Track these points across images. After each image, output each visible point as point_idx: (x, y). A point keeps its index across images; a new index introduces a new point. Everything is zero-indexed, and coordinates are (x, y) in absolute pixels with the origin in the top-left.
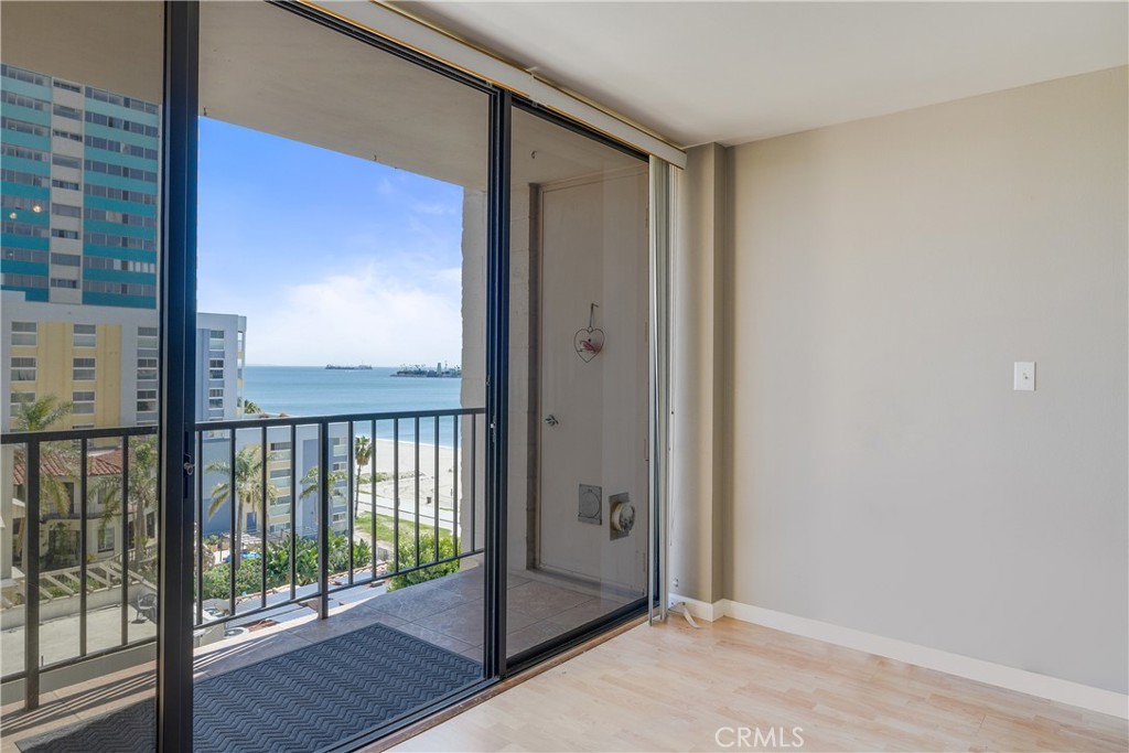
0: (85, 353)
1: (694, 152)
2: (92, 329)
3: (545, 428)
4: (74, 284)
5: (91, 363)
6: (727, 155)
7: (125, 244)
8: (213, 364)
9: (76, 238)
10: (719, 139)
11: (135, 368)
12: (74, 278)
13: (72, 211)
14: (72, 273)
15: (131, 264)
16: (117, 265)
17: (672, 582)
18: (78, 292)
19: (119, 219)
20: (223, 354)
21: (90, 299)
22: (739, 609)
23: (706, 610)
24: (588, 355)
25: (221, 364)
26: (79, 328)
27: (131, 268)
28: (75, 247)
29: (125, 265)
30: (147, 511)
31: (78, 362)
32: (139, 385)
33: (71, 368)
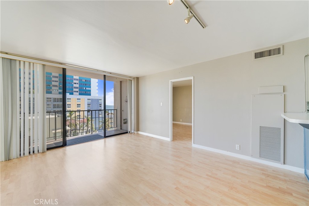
0: (79, 103)
1: (134, 78)
2: (80, 99)
3: (122, 111)
4: (77, 92)
5: (80, 105)
6: (138, 79)
7: (86, 85)
8: (100, 105)
9: (78, 84)
10: (137, 77)
11: (87, 106)
12: (77, 91)
13: (77, 80)
14: (77, 90)
15: (87, 88)
16: (84, 88)
17: (133, 129)
18: (78, 93)
19: (85, 81)
20: (101, 103)
21: (80, 94)
22: (140, 132)
23: (136, 132)
24: (126, 102)
25: (101, 105)
26: (78, 99)
27: (87, 89)
28: (77, 86)
29: (86, 88)
30: (89, 129)
31: (78, 105)
32: (88, 108)
33: (76, 106)
